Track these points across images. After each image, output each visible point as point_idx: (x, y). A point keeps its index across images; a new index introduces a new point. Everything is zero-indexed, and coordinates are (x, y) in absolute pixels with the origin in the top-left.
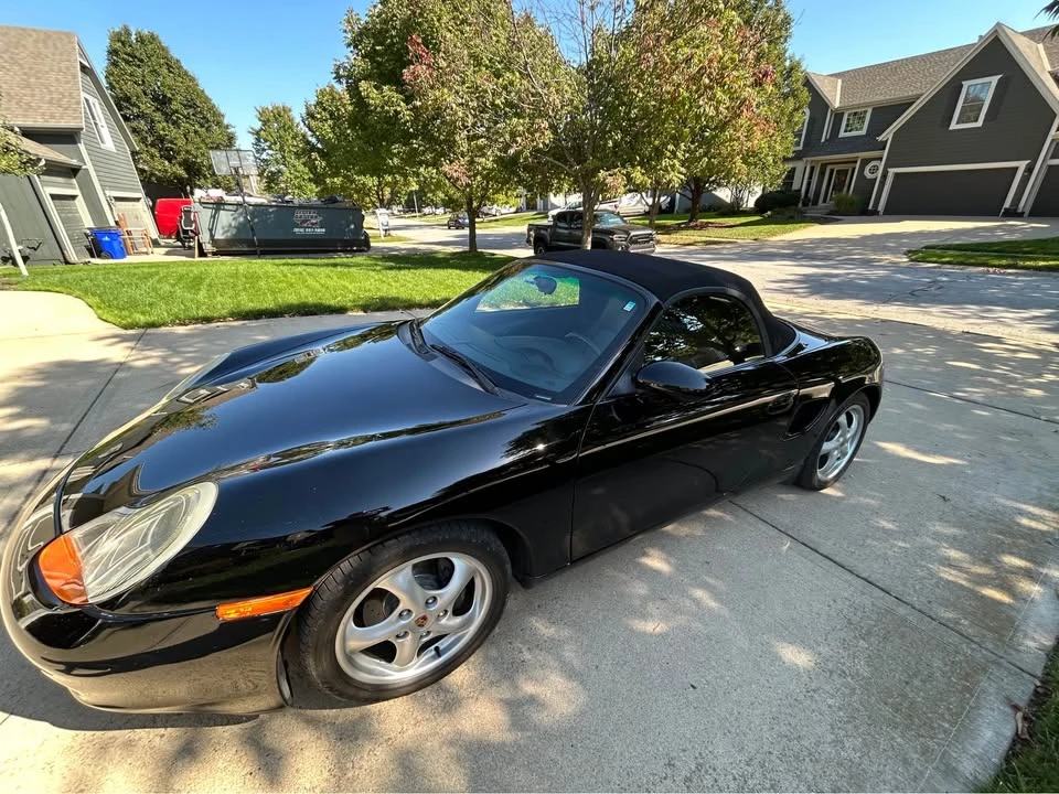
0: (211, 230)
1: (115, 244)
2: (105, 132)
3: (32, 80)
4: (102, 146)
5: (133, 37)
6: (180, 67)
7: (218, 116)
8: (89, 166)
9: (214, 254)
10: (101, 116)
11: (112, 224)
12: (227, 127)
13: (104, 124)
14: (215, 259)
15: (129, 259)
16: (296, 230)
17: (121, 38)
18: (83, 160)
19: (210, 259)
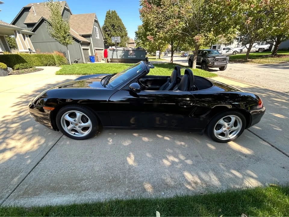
0: (112, 56)
1: (93, 59)
2: (98, 35)
3: (86, 25)
4: (96, 38)
5: (111, 12)
6: (119, 18)
7: (124, 28)
8: (92, 42)
9: (110, 62)
10: (98, 31)
11: (94, 55)
12: (126, 31)
13: (98, 33)
14: (110, 63)
15: (95, 63)
16: (129, 56)
17: (108, 13)
18: (91, 41)
19: (109, 63)
